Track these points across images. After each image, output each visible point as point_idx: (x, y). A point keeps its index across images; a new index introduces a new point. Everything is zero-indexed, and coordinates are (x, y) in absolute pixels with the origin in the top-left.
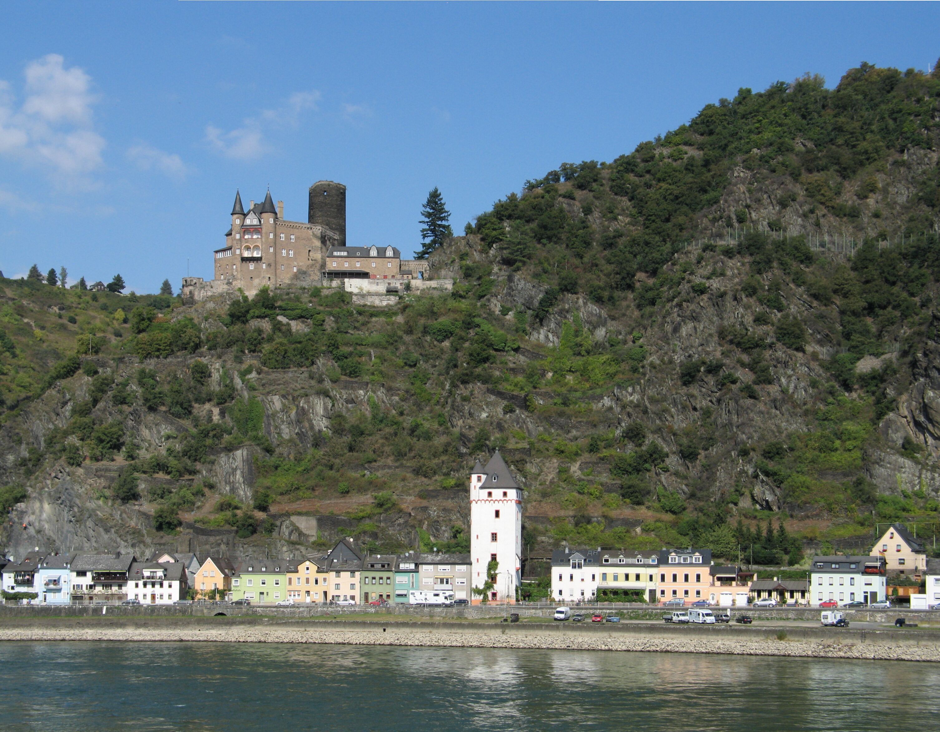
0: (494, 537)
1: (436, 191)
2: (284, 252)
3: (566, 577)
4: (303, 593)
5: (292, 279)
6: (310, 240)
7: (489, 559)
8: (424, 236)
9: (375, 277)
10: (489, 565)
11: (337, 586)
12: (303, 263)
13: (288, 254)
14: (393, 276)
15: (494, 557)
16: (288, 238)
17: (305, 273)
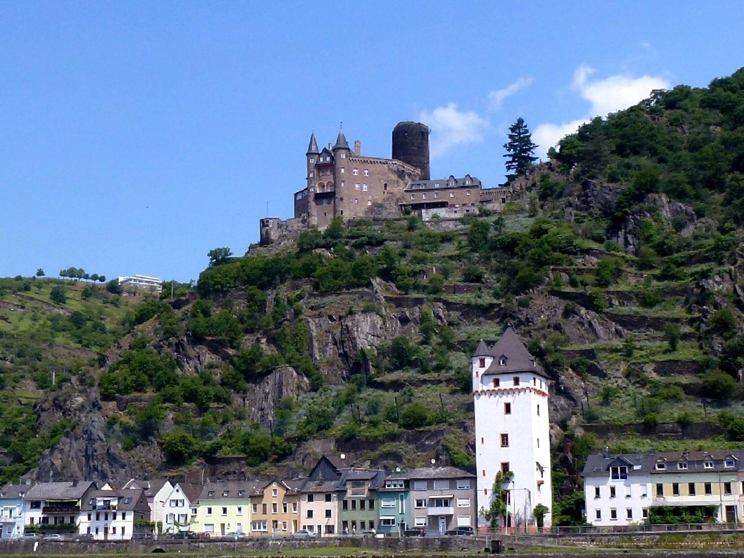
0: (505, 440)
1: (521, 121)
2: (357, 186)
3: (605, 491)
4: (269, 524)
5: (366, 213)
6: (386, 173)
7: (499, 468)
8: (509, 168)
9: (453, 206)
10: (498, 476)
11: (310, 514)
12: (379, 196)
13: (362, 188)
14: (473, 204)
15: (505, 466)
16: (361, 173)
17: (381, 206)
